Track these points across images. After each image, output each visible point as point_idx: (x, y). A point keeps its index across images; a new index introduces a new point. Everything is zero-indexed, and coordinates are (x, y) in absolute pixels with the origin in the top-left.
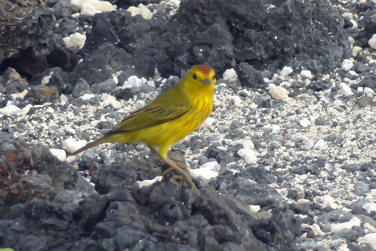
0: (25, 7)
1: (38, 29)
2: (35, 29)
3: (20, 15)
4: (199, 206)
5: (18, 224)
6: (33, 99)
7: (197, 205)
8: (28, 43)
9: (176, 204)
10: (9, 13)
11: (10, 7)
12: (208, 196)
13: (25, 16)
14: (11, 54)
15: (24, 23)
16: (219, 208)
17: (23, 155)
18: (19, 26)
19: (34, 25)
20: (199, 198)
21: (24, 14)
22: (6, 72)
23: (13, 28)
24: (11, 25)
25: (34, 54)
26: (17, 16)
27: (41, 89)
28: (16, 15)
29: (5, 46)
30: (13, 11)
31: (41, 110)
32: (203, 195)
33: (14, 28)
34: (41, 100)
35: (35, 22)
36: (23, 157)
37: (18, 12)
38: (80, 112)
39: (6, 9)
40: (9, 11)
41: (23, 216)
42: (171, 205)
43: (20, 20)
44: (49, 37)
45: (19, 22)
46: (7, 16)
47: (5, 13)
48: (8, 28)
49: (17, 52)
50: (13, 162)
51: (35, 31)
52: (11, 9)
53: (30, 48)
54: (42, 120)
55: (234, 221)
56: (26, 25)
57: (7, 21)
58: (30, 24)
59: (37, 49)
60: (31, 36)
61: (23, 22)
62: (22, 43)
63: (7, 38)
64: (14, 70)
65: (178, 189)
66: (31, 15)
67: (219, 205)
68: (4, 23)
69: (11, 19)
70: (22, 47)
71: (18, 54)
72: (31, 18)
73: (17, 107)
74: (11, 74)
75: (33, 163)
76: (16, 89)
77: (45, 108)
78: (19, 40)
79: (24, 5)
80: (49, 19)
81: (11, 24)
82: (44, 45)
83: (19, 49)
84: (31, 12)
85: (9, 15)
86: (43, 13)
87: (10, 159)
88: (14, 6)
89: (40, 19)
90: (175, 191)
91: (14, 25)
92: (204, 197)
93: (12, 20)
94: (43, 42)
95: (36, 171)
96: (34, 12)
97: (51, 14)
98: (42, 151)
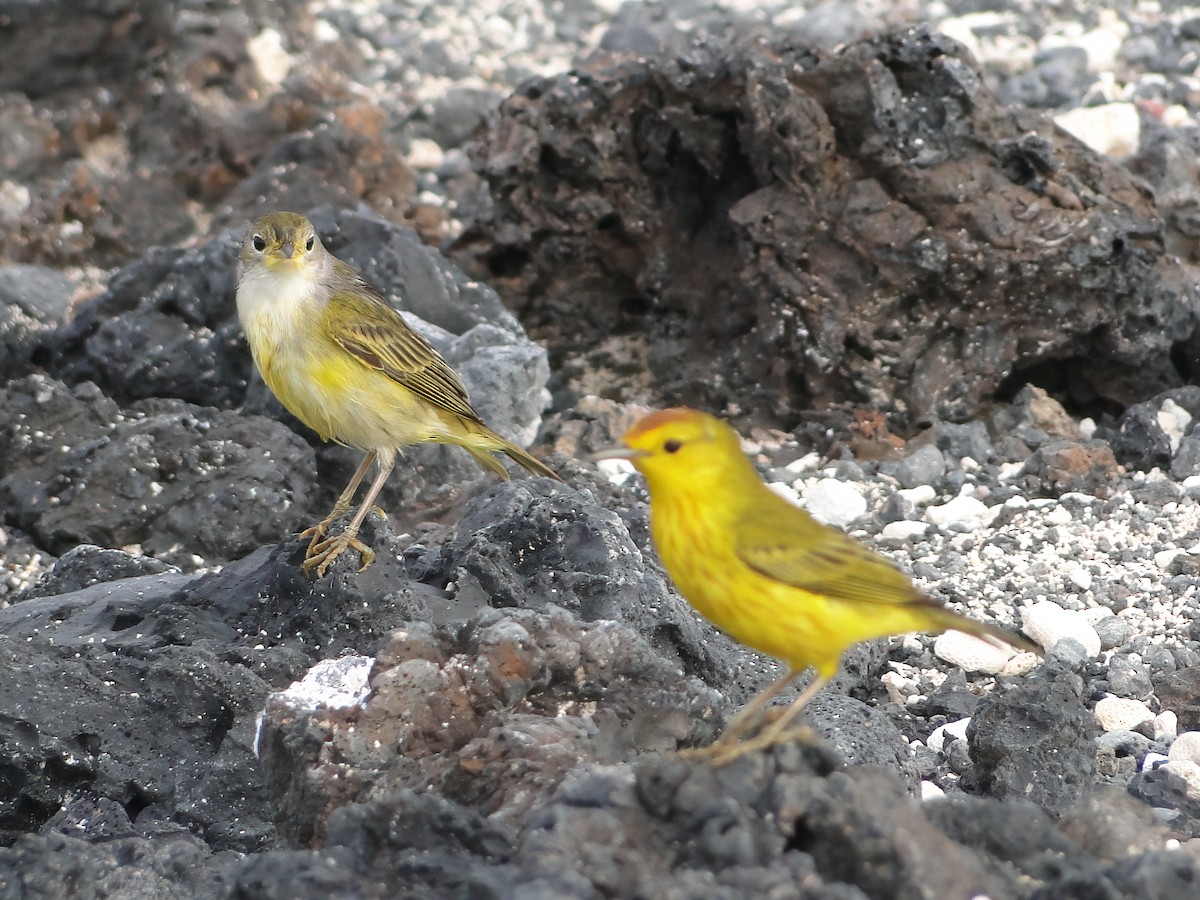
0: (1073, 208)
1: (1113, 275)
2: (1104, 275)
3: (1053, 234)
4: (819, 827)
5: (332, 862)
6: (1036, 481)
7: (812, 822)
8: (1091, 315)
9: (743, 820)
10: (1020, 224)
11: (1026, 208)
12: (850, 797)
13: (1064, 235)
14: (1043, 344)
15: (1063, 256)
16: (874, 834)
17: (550, 657)
18: (1046, 263)
19: (1095, 261)
20: (818, 801)
21: (1064, 228)
22: (1018, 399)
23: (1030, 271)
24: (1023, 261)
25: (1115, 347)
26: (1042, 235)
27: (1062, 452)
28: (1038, 231)
29: (1024, 323)
30: (1035, 218)
31: (1032, 513)
32: (833, 796)
33: (1032, 270)
34: (1059, 485)
35: (1098, 253)
36: (551, 663)
37: (1046, 224)
38: (1152, 525)
39: (1013, 214)
40: (1022, 220)
41: (358, 841)
42: (726, 820)
43: (1049, 248)
44: (1162, 297)
45: (1048, 252)
46: (1012, 235)
47: (1009, 225)
48: (1014, 268)
49: (1062, 339)
50: (516, 675)
51: (1103, 281)
52: (1026, 215)
53: (1101, 331)
54: (1016, 546)
55: (919, 872)
56: (1068, 261)
57: (1012, 248)
58: (1080, 258)
59: (1127, 334)
60: (1098, 295)
61: (1060, 253)
62: (1072, 315)
63: (1024, 299)
64: (1040, 392)
65: (758, 773)
66: (1085, 234)
67: (877, 825)
68: (1003, 255)
69: (1025, 243)
70: (1075, 326)
71: (1066, 346)
72: (1086, 241)
73: (981, 504)
74: (1028, 404)
75: (584, 682)
76: (1024, 448)
77: (1045, 510)
78: (1061, 306)
79: (1068, 203)
80: (1153, 245)
81: (1026, 257)
82: (1151, 321)
83: (1067, 331)
84: (1084, 222)
85: (1021, 233)
86: (1133, 228)
87: (506, 668)
88: (1035, 206)
89: (1117, 245)
90: (748, 781)
91: (1031, 262)
92: (834, 803)
93: (1029, 247)
94: (1143, 312)
95: (593, 704)
96: (1095, 225)
97: (1158, 231)
98: (617, 644)
